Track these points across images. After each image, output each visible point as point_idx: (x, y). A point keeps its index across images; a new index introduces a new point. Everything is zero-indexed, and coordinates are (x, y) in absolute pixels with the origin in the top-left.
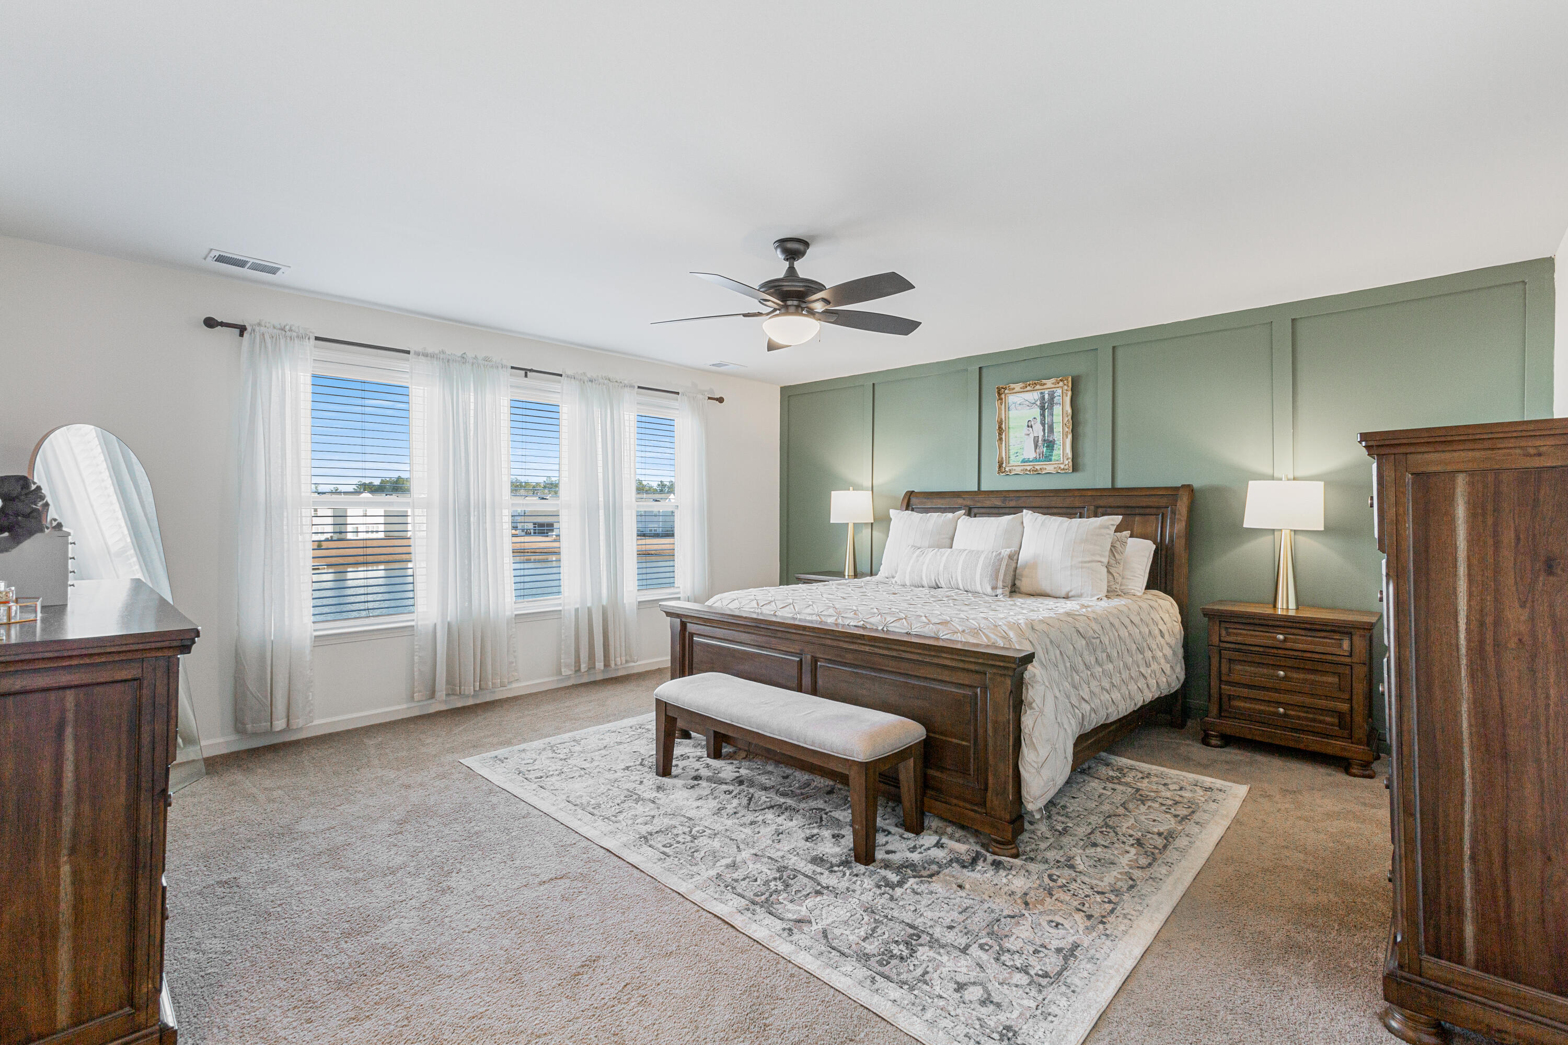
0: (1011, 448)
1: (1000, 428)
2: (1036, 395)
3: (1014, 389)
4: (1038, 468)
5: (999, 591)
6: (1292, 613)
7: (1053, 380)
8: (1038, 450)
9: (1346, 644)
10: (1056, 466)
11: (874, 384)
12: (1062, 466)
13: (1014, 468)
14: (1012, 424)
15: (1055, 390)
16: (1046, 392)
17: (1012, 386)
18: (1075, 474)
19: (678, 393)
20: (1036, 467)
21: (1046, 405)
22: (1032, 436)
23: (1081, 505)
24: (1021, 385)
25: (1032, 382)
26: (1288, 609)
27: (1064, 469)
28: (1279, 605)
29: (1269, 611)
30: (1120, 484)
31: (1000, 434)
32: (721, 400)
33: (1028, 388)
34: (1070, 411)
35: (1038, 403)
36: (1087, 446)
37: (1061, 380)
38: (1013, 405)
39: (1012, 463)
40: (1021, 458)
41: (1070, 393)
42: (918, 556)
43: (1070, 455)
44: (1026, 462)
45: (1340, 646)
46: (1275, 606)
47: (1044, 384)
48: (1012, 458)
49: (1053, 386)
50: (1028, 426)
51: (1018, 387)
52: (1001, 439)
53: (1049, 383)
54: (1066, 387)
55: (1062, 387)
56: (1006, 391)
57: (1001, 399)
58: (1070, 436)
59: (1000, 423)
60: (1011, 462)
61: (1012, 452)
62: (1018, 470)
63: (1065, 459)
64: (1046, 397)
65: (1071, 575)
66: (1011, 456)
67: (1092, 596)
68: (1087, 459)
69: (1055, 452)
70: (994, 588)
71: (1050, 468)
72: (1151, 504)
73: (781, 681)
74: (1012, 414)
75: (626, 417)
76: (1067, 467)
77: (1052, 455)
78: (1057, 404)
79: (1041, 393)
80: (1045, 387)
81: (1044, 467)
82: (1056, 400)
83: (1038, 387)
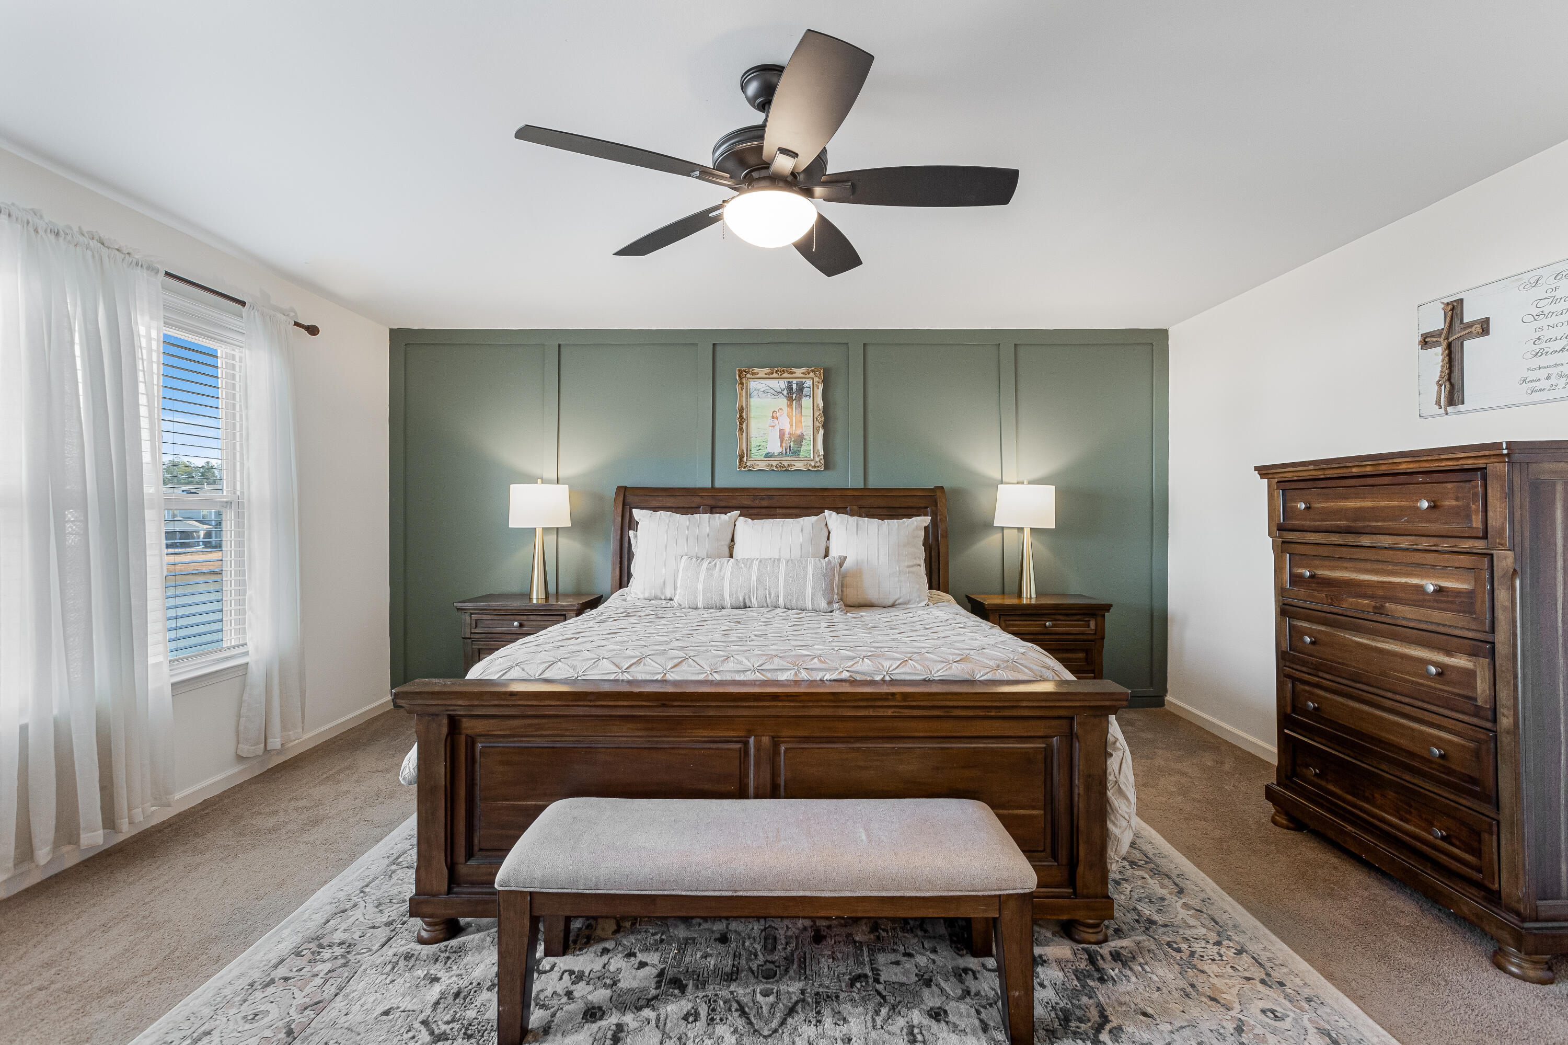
0: (752, 440)
1: (741, 416)
2: (782, 384)
3: (757, 374)
4: (785, 463)
5: (836, 606)
6: (1033, 602)
7: (804, 370)
8: (784, 445)
9: (1092, 624)
10: (805, 462)
11: (560, 345)
12: (813, 463)
13: (756, 462)
14: (753, 413)
15: (804, 380)
16: (794, 381)
17: (756, 370)
18: (827, 472)
19: (243, 304)
20: (784, 463)
21: (794, 396)
22: (777, 429)
23: (843, 505)
24: (767, 370)
25: (780, 367)
26: (1031, 598)
27: (814, 466)
28: (1024, 595)
29: (1014, 601)
30: (872, 484)
31: (741, 424)
32: (313, 330)
33: (775, 375)
34: (821, 404)
35: (785, 392)
36: (838, 443)
37: (813, 371)
38: (756, 392)
39: (754, 457)
40: (763, 452)
41: (821, 386)
42: (708, 570)
43: (822, 452)
44: (771, 456)
45: (1089, 626)
46: (1020, 595)
47: (794, 373)
48: (754, 451)
49: (803, 376)
50: (773, 417)
51: (762, 372)
52: (741, 429)
53: (799, 372)
54: (817, 379)
55: (813, 379)
56: (748, 376)
57: (742, 384)
58: (821, 432)
59: (741, 410)
60: (752, 456)
61: (754, 445)
62: (762, 466)
63: (816, 456)
64: (794, 387)
65: (900, 581)
66: (752, 449)
67: (920, 602)
68: (838, 457)
69: (803, 448)
70: (830, 603)
71: (799, 465)
72: (911, 505)
73: (707, 787)
74: (754, 401)
75: (142, 330)
76: (819, 464)
77: (800, 451)
78: (806, 396)
79: (789, 382)
80: (793, 376)
81: (793, 463)
82: (805, 392)
83: (786, 375)
